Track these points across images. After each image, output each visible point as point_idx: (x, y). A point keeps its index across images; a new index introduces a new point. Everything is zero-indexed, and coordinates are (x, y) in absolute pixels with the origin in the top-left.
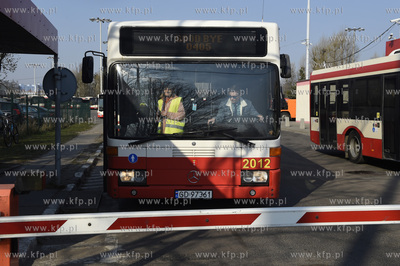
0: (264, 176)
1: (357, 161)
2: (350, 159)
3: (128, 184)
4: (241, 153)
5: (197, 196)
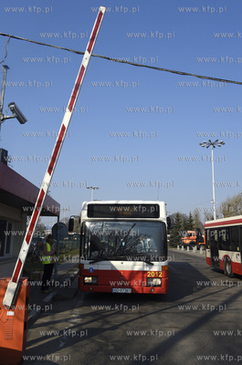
0: (159, 282)
1: (230, 276)
2: (227, 275)
3: (88, 284)
4: (147, 269)
5: (124, 291)
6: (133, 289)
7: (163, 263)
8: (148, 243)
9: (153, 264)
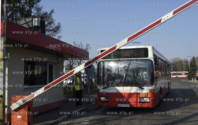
4: (140, 92)
5: (125, 106)
6: (130, 105)
7: (151, 88)
8: (145, 75)
9: (143, 89)
